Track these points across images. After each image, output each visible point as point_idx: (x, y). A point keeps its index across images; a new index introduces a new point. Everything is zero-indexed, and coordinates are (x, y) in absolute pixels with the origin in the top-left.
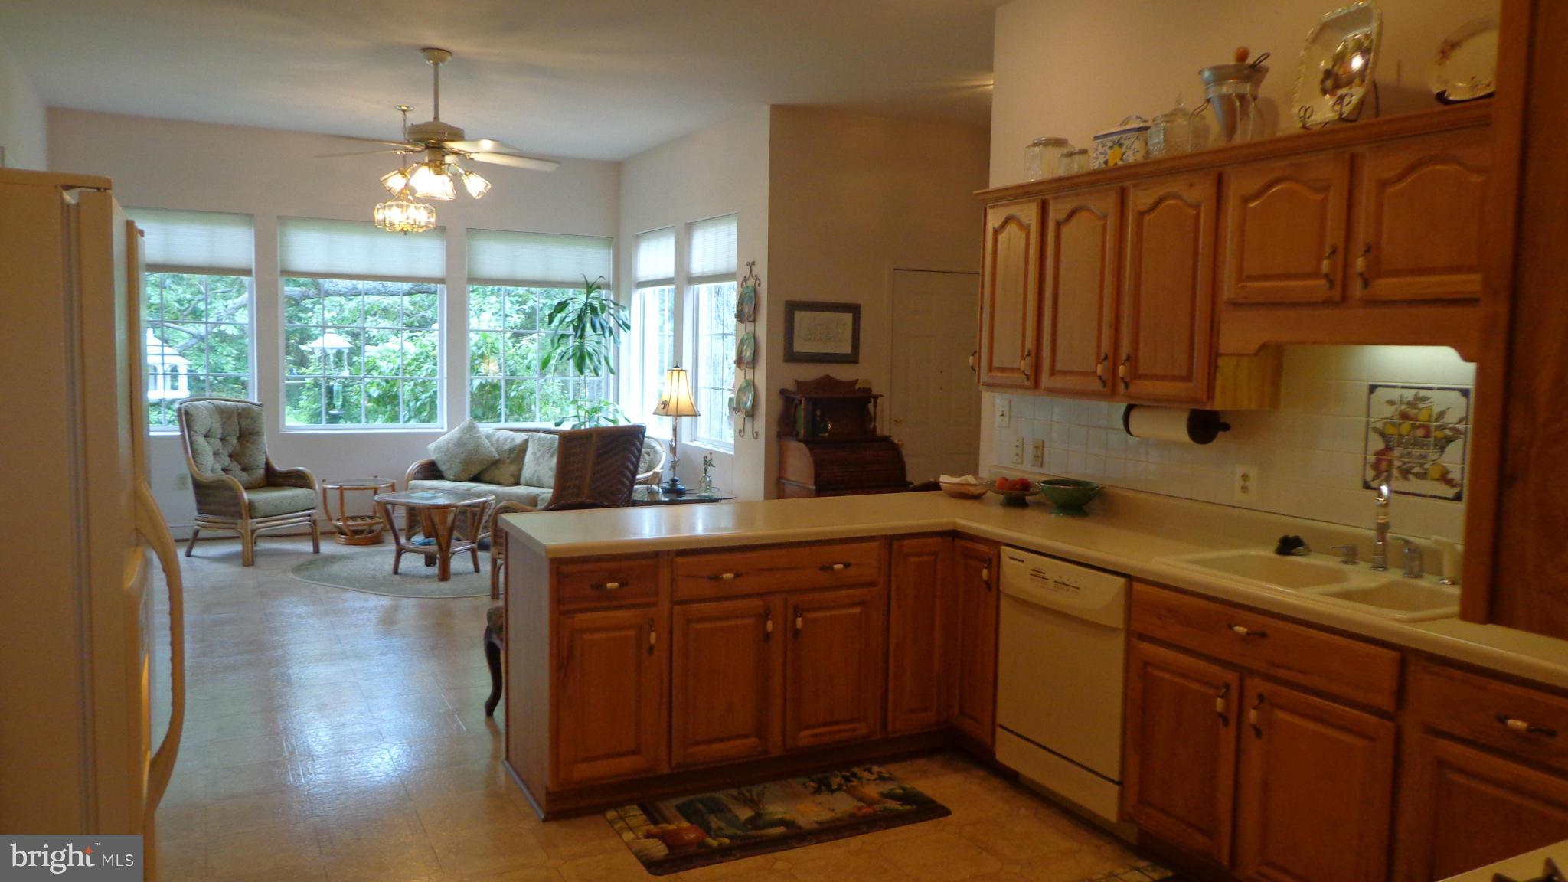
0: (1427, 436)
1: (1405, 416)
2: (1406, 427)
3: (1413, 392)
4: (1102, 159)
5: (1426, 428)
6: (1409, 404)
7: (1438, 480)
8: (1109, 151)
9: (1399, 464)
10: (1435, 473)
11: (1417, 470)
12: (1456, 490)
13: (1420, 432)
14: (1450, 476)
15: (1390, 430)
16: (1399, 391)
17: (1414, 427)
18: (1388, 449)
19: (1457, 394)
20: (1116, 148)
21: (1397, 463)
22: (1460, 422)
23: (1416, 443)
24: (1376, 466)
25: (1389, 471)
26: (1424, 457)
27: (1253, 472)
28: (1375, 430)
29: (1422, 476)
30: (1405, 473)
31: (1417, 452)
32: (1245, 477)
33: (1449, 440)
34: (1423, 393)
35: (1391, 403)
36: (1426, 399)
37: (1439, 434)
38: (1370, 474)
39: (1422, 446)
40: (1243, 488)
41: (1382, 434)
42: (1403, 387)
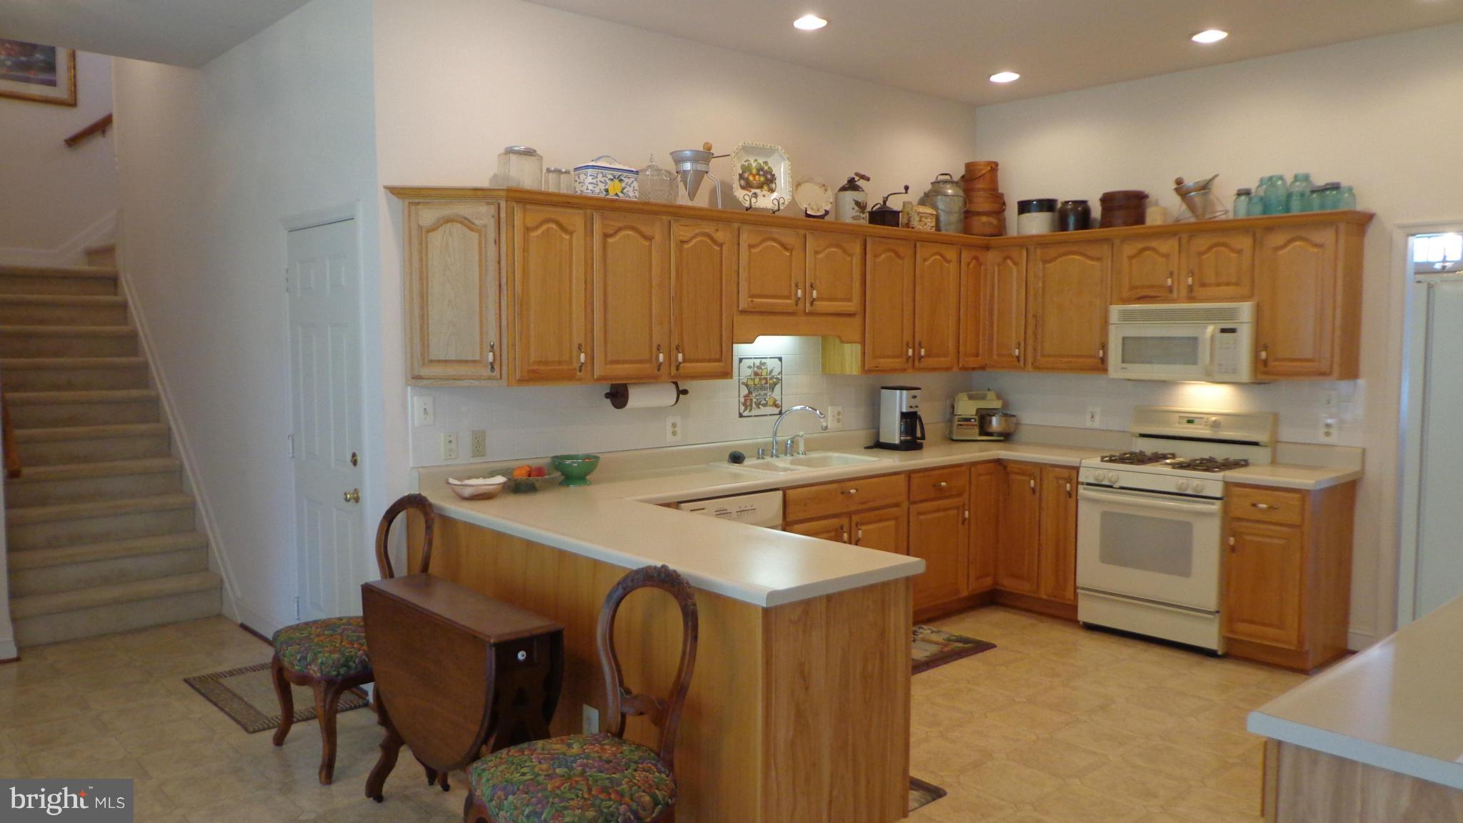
0: (766, 383)
1: (756, 374)
2: (757, 381)
3: (759, 360)
4: (602, 187)
5: (766, 379)
6: (758, 367)
7: (772, 406)
8: (609, 182)
9: (755, 400)
10: (771, 402)
11: (763, 402)
12: (779, 409)
13: (763, 382)
14: (777, 402)
15: (750, 383)
16: (752, 361)
17: (760, 379)
18: (750, 393)
19: (777, 360)
20: (616, 181)
21: (754, 400)
22: (779, 374)
23: (762, 388)
24: (745, 404)
25: (751, 405)
26: (765, 395)
27: (678, 420)
28: (743, 383)
29: (765, 405)
30: (758, 405)
31: (763, 393)
32: (674, 425)
33: (775, 384)
34: (763, 361)
35: (750, 367)
36: (764, 364)
37: (771, 382)
38: (742, 408)
39: (765, 389)
40: (673, 433)
41: (747, 385)
42: (755, 358)
